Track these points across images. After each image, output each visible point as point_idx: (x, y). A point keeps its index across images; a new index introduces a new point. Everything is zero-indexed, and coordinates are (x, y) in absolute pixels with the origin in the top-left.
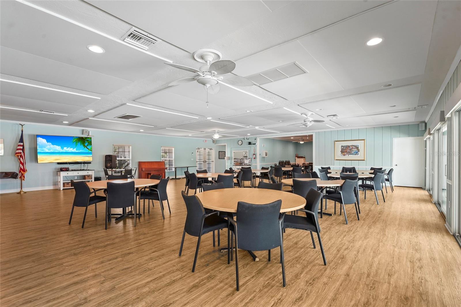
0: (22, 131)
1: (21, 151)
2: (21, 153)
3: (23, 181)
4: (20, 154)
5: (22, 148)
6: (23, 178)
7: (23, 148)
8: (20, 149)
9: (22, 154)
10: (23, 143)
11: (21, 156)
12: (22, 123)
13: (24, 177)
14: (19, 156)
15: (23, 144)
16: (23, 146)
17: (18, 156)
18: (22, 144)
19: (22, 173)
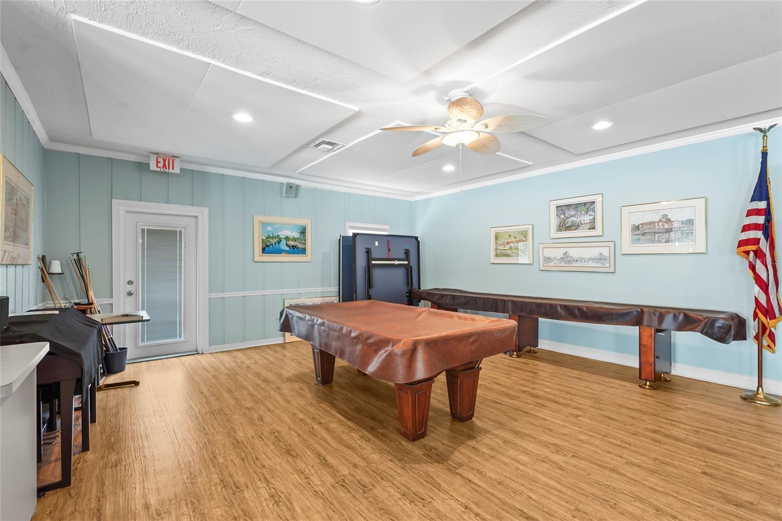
0: (765, 155)
1: (759, 234)
2: (756, 241)
3: (766, 353)
4: (754, 248)
5: (761, 220)
6: (766, 341)
7: (769, 220)
8: (756, 227)
9: (764, 246)
10: (767, 199)
11: (759, 254)
12: (764, 124)
13: (772, 337)
14: (752, 254)
15: (769, 204)
16: (767, 212)
17: (747, 253)
18: (762, 205)
19: (763, 324)
